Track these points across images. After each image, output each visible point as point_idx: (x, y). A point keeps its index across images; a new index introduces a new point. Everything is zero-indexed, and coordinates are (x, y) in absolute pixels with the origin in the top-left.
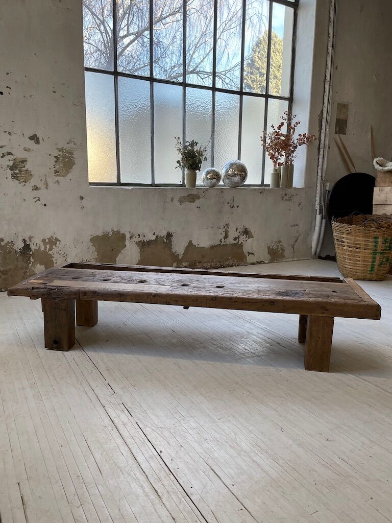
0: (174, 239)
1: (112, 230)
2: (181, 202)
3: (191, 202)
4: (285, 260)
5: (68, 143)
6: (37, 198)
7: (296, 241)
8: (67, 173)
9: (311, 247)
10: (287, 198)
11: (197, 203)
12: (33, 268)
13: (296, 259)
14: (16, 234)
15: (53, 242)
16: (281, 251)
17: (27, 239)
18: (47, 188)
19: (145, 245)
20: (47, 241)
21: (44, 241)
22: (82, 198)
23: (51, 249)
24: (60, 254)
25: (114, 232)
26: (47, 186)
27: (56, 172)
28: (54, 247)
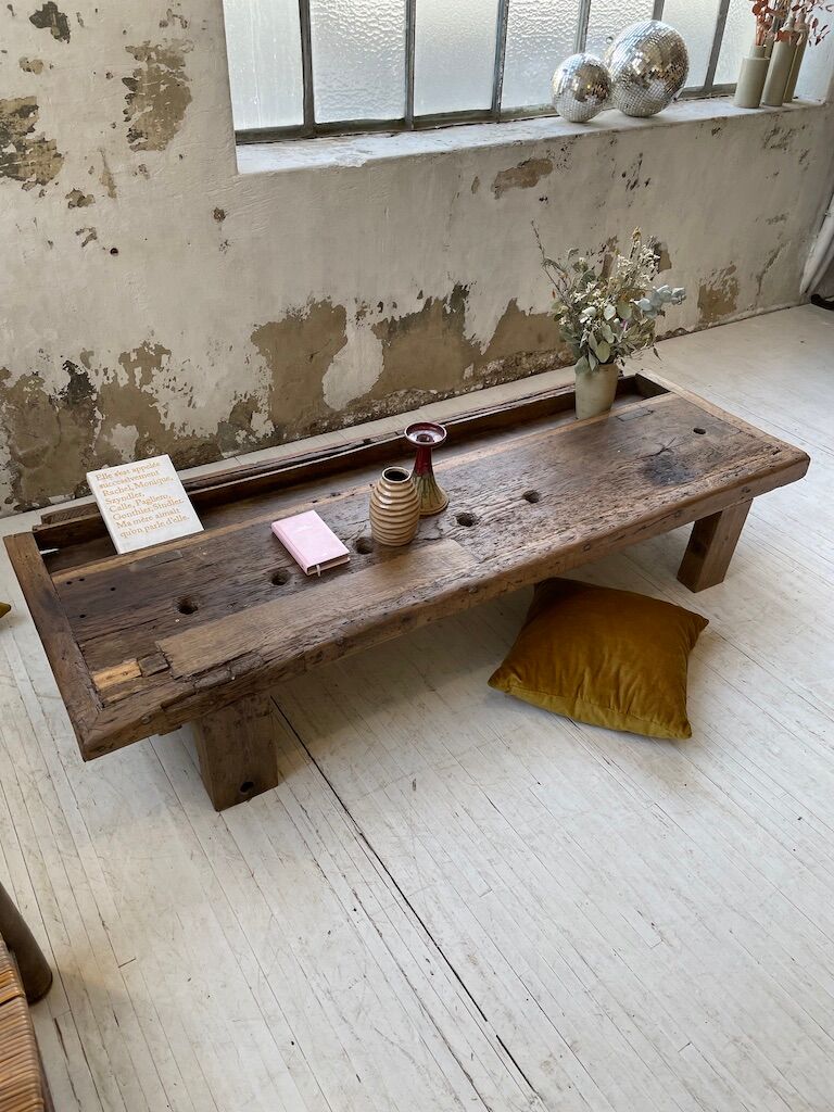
0: (471, 303)
1: (310, 302)
2: (498, 189)
3: (526, 185)
4: (733, 318)
5: (163, 25)
6: (87, 234)
7: (771, 262)
8: (170, 132)
9: (802, 274)
10: (776, 140)
11: (543, 185)
12: (106, 438)
13: (759, 310)
14: (41, 351)
15: (150, 358)
16: (729, 295)
17: (77, 361)
18: (112, 195)
19: (395, 330)
20: (134, 357)
21: (124, 358)
22: (220, 215)
23: (147, 379)
24: (173, 389)
25: (314, 307)
26: (112, 187)
27: (134, 135)
28: (154, 371)
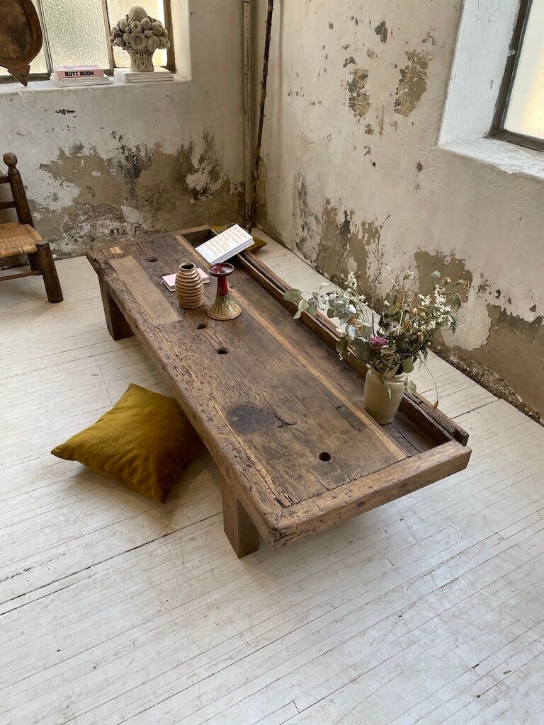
1: (452, 255)
5: (424, 42)
6: (367, 149)
14: (340, 199)
15: (372, 232)
17: (349, 213)
18: (381, 134)
19: (504, 320)
20: (367, 226)
21: (363, 224)
22: (420, 167)
23: (368, 243)
24: (375, 256)
25: (453, 260)
26: (382, 129)
27: (397, 103)
28: (372, 241)
